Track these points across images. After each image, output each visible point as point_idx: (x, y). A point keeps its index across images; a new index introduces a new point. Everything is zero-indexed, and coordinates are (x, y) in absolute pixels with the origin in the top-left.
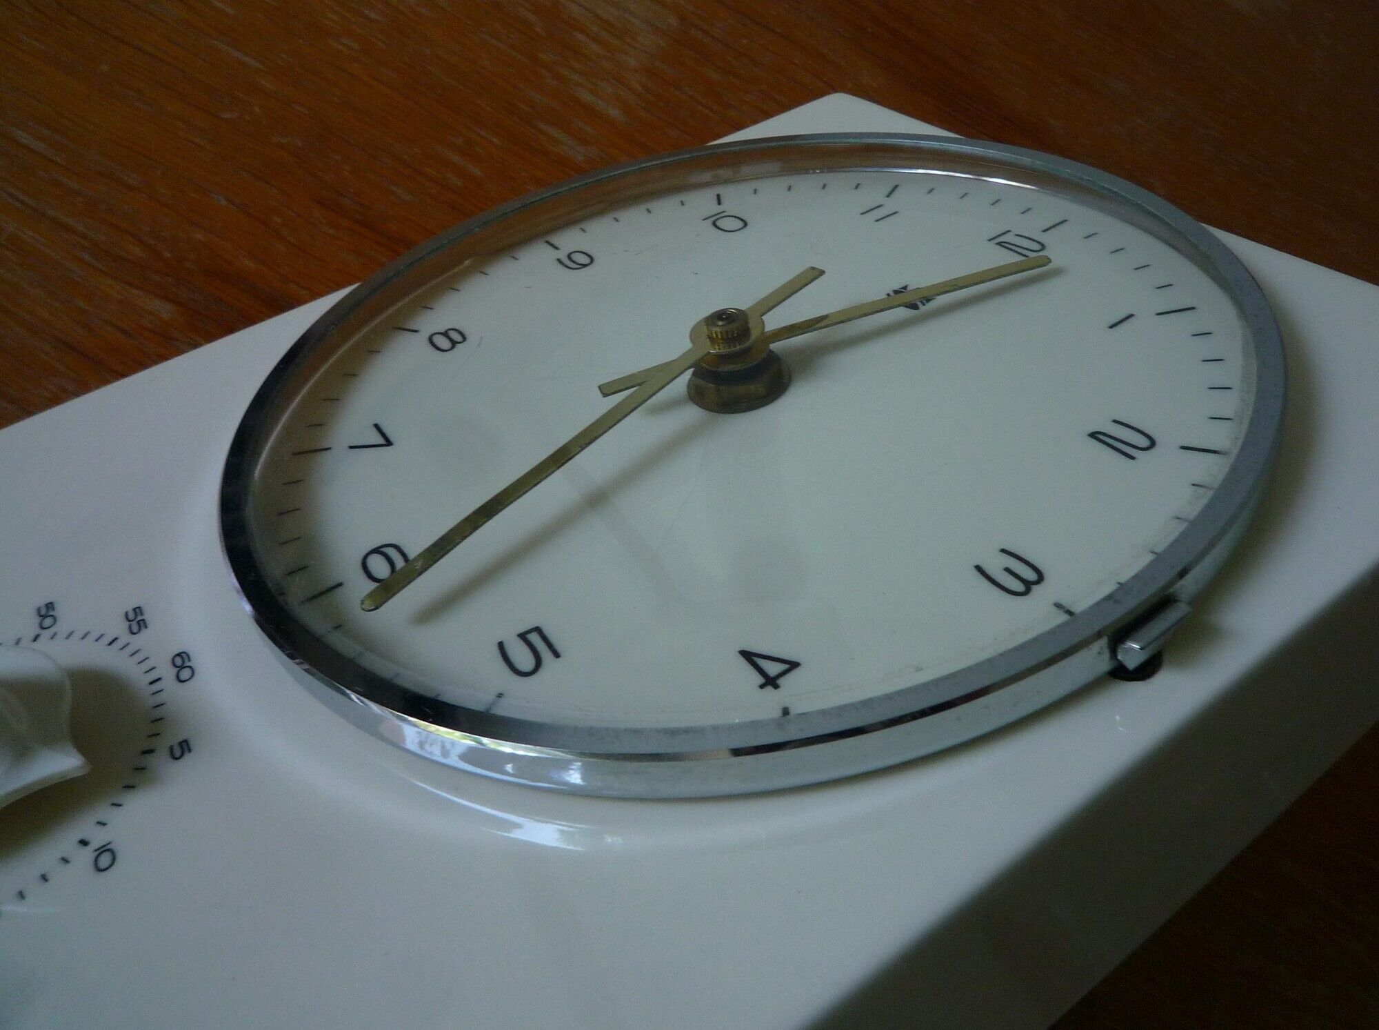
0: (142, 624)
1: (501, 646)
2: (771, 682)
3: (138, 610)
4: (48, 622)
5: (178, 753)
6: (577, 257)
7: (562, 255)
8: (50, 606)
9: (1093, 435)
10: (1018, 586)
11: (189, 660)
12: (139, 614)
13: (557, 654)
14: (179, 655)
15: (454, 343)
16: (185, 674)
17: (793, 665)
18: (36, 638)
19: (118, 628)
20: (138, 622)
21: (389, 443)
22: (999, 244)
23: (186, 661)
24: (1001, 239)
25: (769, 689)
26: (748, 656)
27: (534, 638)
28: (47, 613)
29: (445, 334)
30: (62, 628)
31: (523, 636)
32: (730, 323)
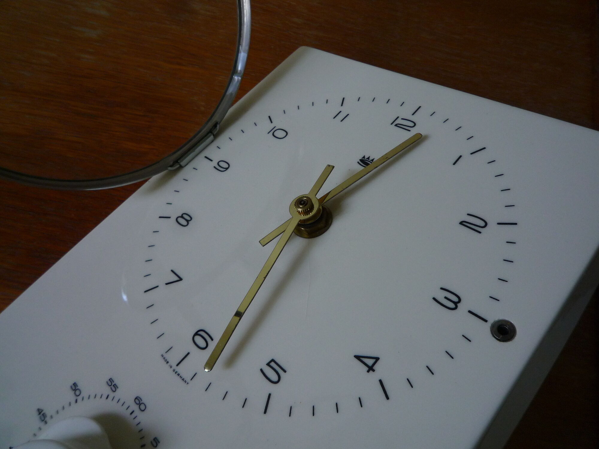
0: (116, 386)
1: (261, 370)
2: (371, 369)
3: (111, 380)
4: (78, 393)
5: (155, 444)
6: (222, 164)
7: (215, 163)
8: (75, 384)
9: (461, 223)
10: (452, 305)
11: (142, 400)
12: (112, 382)
13: (285, 371)
14: (136, 398)
15: (188, 221)
16: (142, 407)
17: (377, 359)
18: (76, 401)
19: (107, 390)
20: (113, 386)
21: (181, 279)
22: (396, 125)
23: (140, 401)
24: (396, 122)
25: (371, 372)
26: (358, 357)
27: (273, 364)
28: (75, 387)
29: (182, 217)
30: (84, 394)
31: (268, 364)
32: (306, 205)
